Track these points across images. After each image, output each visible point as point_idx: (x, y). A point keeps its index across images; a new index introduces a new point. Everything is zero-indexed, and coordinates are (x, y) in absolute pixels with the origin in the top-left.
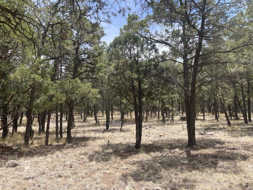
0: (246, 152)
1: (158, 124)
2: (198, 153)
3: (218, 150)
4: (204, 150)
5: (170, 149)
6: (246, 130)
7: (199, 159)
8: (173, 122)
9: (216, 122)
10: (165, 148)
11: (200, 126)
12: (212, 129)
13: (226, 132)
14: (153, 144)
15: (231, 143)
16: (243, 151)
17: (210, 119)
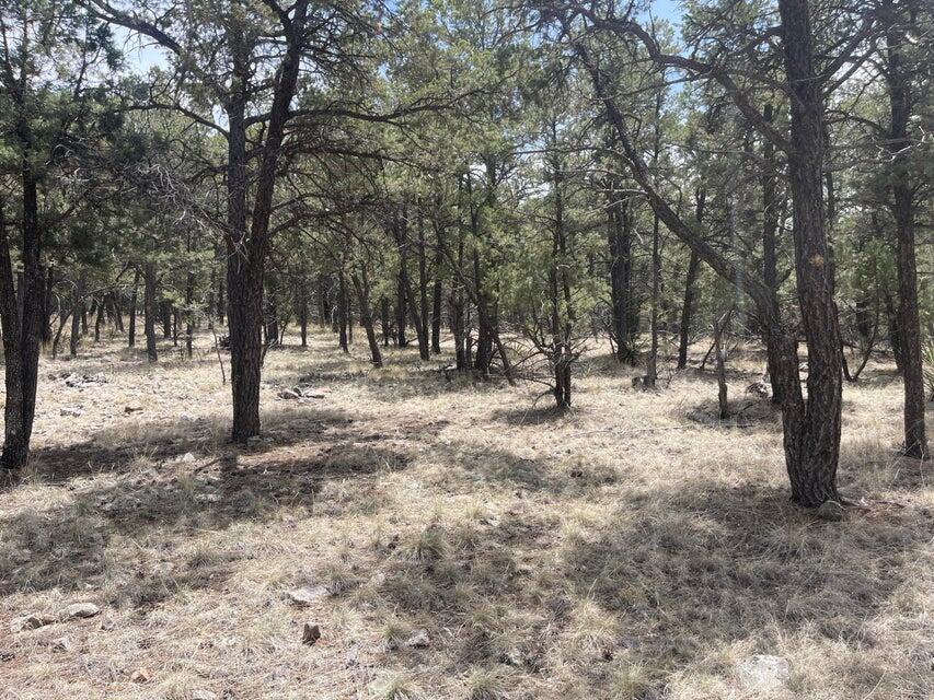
0: (408, 444)
1: (127, 365)
2: (263, 460)
3: (328, 446)
4: (286, 448)
5: (162, 455)
6: (422, 378)
7: (263, 481)
8: (190, 355)
9: (341, 355)
10: (141, 453)
11: (289, 368)
12: (325, 378)
13: (364, 387)
14: (88, 446)
15: (373, 419)
16: (401, 442)
17: (325, 344)
